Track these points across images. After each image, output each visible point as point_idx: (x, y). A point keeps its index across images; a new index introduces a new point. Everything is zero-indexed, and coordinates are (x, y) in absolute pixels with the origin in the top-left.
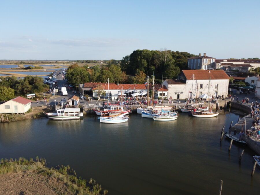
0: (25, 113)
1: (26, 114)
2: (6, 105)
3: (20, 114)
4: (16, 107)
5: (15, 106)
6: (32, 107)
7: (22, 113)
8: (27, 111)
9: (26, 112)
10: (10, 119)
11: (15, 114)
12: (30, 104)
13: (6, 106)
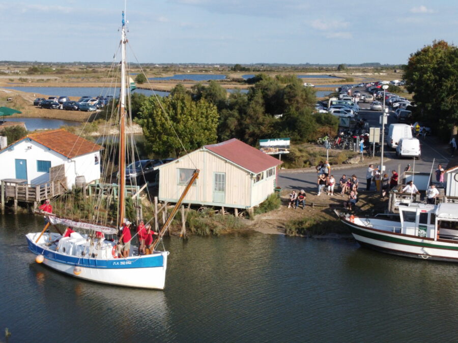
0: (251, 210)
1: (256, 217)
2: (183, 167)
3: (231, 210)
4: (220, 180)
5: (216, 175)
6: (281, 191)
7: (240, 210)
8: (262, 205)
9: (255, 208)
10: (193, 229)
11: (212, 211)
12: (274, 177)
13: (182, 170)
